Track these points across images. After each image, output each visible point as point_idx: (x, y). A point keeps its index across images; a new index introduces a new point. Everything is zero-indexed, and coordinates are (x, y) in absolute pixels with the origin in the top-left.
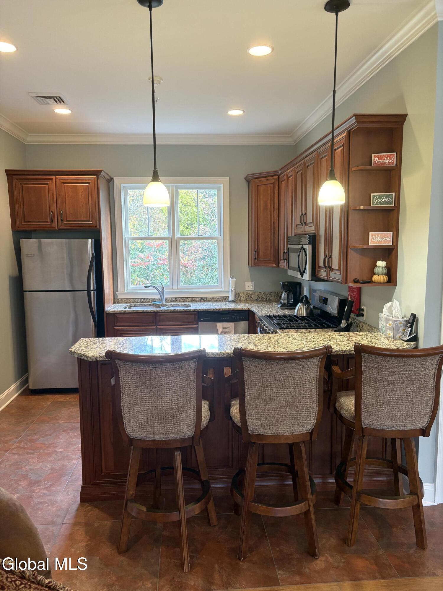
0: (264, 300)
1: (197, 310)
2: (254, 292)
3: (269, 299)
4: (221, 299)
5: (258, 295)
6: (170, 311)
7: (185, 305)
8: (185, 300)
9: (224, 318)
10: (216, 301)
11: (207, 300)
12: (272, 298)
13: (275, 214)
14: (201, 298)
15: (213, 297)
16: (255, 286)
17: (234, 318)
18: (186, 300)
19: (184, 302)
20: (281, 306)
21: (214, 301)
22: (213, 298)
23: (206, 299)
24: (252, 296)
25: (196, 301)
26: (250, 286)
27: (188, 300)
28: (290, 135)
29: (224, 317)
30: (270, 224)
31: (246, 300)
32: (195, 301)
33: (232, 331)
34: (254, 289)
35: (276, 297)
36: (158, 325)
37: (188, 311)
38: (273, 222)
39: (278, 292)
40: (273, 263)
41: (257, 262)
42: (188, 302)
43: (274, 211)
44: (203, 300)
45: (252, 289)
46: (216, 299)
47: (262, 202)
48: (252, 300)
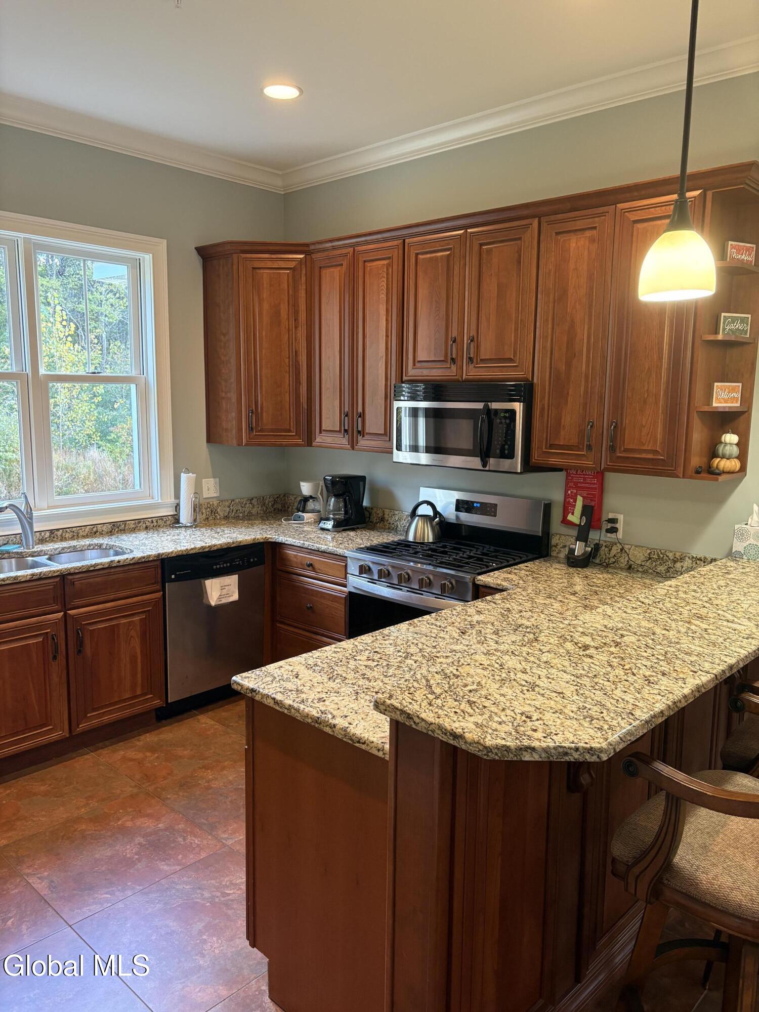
0: (241, 515)
1: (163, 556)
2: (222, 501)
3: (249, 512)
4: (157, 522)
5: (229, 507)
6: (102, 567)
7: (92, 547)
8: (74, 534)
9: (218, 566)
10: (147, 528)
11: (127, 528)
12: (254, 511)
13: (299, 335)
14: (114, 525)
15: (139, 521)
16: (222, 486)
17: (237, 563)
18: (78, 534)
19: (72, 538)
20: (334, 526)
21: (141, 528)
22: (139, 523)
23: (125, 526)
24: (218, 510)
25: (101, 534)
26: (212, 488)
27: (81, 533)
28: (280, 173)
29: (220, 565)
30: (288, 356)
31: (207, 518)
32: (98, 534)
33: (233, 592)
34: (218, 495)
35: (260, 508)
36: (70, 607)
37: (143, 560)
38: (296, 352)
39: (263, 498)
40: (297, 437)
41: (256, 435)
42: (84, 537)
43: (296, 328)
44: (117, 530)
45: (215, 495)
46: (147, 522)
47: (266, 306)
48: (218, 517)
